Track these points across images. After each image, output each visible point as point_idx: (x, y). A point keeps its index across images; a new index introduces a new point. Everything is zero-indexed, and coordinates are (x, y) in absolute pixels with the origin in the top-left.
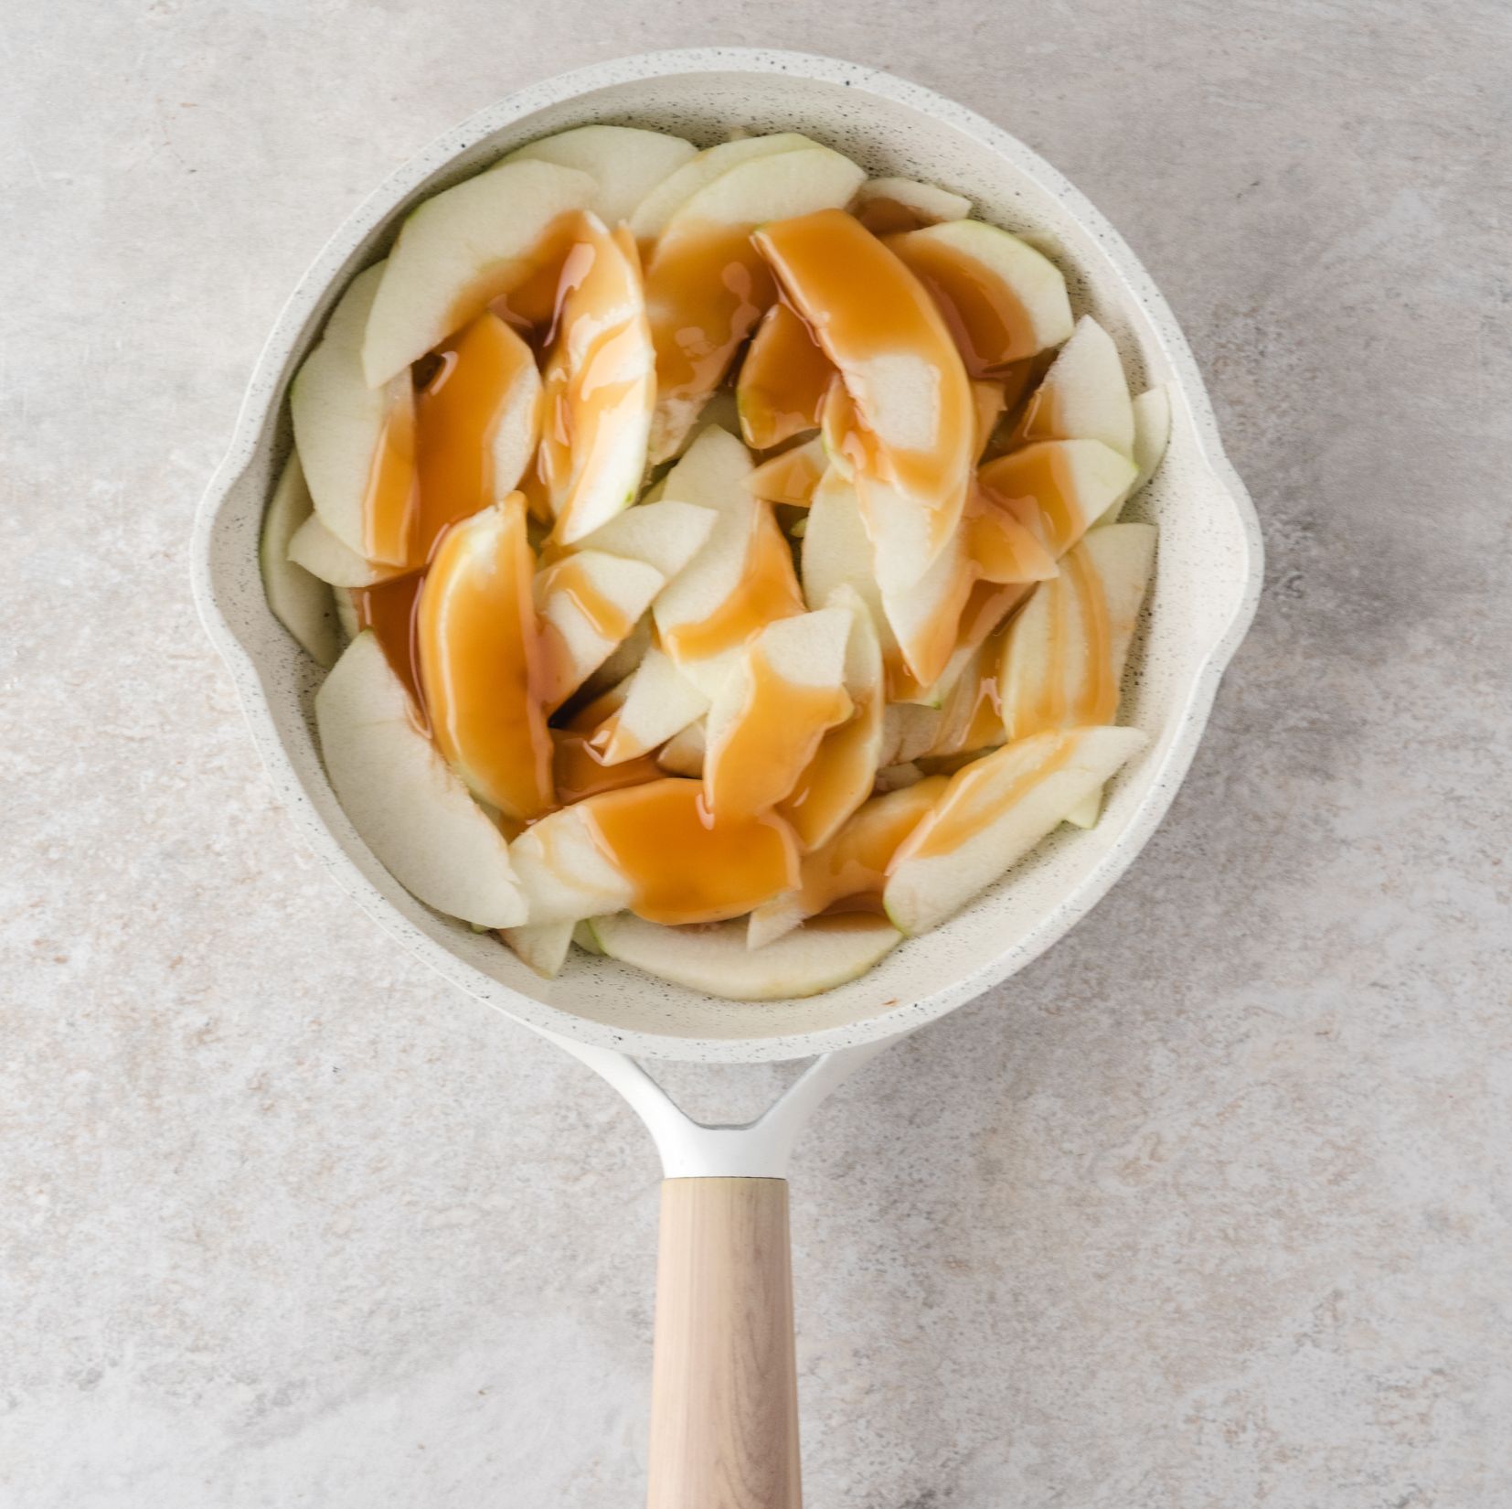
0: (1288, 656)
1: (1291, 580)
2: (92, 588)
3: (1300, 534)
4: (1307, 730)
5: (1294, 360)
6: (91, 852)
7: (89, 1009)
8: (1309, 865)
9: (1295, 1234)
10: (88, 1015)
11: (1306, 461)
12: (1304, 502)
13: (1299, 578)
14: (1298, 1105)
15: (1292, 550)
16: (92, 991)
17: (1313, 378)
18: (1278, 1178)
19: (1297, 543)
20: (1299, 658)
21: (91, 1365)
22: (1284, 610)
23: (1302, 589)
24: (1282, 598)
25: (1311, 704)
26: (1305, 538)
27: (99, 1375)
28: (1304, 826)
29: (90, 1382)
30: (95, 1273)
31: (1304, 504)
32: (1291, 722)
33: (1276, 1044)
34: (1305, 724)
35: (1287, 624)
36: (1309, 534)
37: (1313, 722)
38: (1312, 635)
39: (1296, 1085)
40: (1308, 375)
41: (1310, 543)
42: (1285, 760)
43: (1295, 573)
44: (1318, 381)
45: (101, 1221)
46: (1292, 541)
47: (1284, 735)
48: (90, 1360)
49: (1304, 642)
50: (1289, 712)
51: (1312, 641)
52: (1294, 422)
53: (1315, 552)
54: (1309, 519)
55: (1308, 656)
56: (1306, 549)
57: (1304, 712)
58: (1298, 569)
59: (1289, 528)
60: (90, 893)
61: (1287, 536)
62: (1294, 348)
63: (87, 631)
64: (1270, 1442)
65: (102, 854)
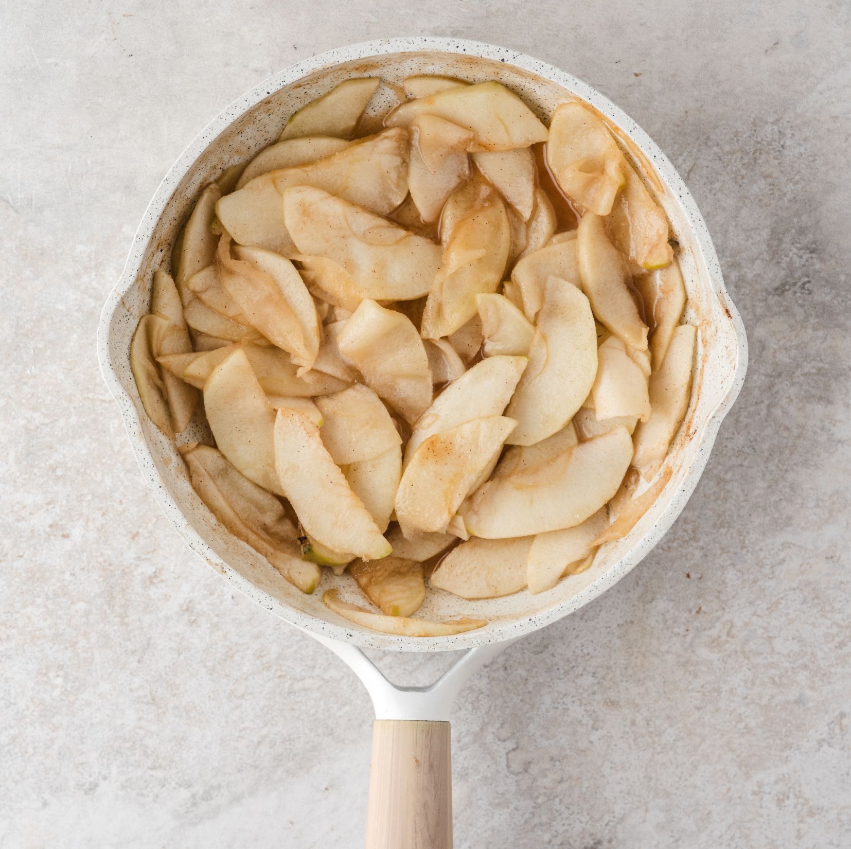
0: (803, 330)
1: (804, 284)
2: (77, 311)
3: (808, 255)
4: (816, 374)
5: (802, 150)
6: (82, 470)
7: (83, 566)
8: (819, 456)
9: (816, 679)
10: (83, 569)
11: (811, 211)
12: (811, 236)
13: (809, 282)
14: (816, 601)
15: (804, 265)
16: (85, 554)
17: (814, 160)
18: (805, 646)
19: (807, 261)
20: (810, 331)
21: (91, 779)
22: (800, 302)
23: (811, 289)
24: (798, 294)
25: (818, 358)
26: (812, 258)
27: (96, 785)
28: (815, 433)
29: (91, 789)
30: (92, 724)
31: (810, 237)
32: (806, 370)
33: (802, 565)
34: (814, 371)
35: (802, 310)
36: (814, 255)
37: (819, 369)
38: (817, 316)
39: (814, 589)
40: (811, 159)
41: (815, 261)
42: (803, 393)
43: (806, 279)
44: (817, 162)
45: (95, 693)
46: (804, 260)
47: (802, 378)
48: (91, 776)
49: (813, 321)
50: (805, 363)
51: (818, 320)
52: (803, 188)
53: (818, 266)
54: (814, 246)
55: (815, 329)
56: (813, 265)
57: (813, 363)
58: (808, 277)
59: (802, 252)
60: (82, 495)
61: (801, 257)
62: (802, 142)
63: (75, 336)
64: (804, 805)
65: (88, 471)
